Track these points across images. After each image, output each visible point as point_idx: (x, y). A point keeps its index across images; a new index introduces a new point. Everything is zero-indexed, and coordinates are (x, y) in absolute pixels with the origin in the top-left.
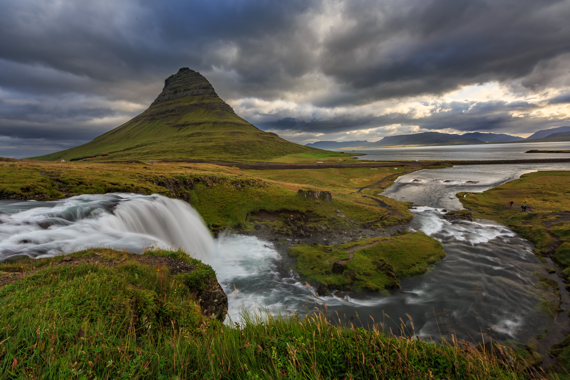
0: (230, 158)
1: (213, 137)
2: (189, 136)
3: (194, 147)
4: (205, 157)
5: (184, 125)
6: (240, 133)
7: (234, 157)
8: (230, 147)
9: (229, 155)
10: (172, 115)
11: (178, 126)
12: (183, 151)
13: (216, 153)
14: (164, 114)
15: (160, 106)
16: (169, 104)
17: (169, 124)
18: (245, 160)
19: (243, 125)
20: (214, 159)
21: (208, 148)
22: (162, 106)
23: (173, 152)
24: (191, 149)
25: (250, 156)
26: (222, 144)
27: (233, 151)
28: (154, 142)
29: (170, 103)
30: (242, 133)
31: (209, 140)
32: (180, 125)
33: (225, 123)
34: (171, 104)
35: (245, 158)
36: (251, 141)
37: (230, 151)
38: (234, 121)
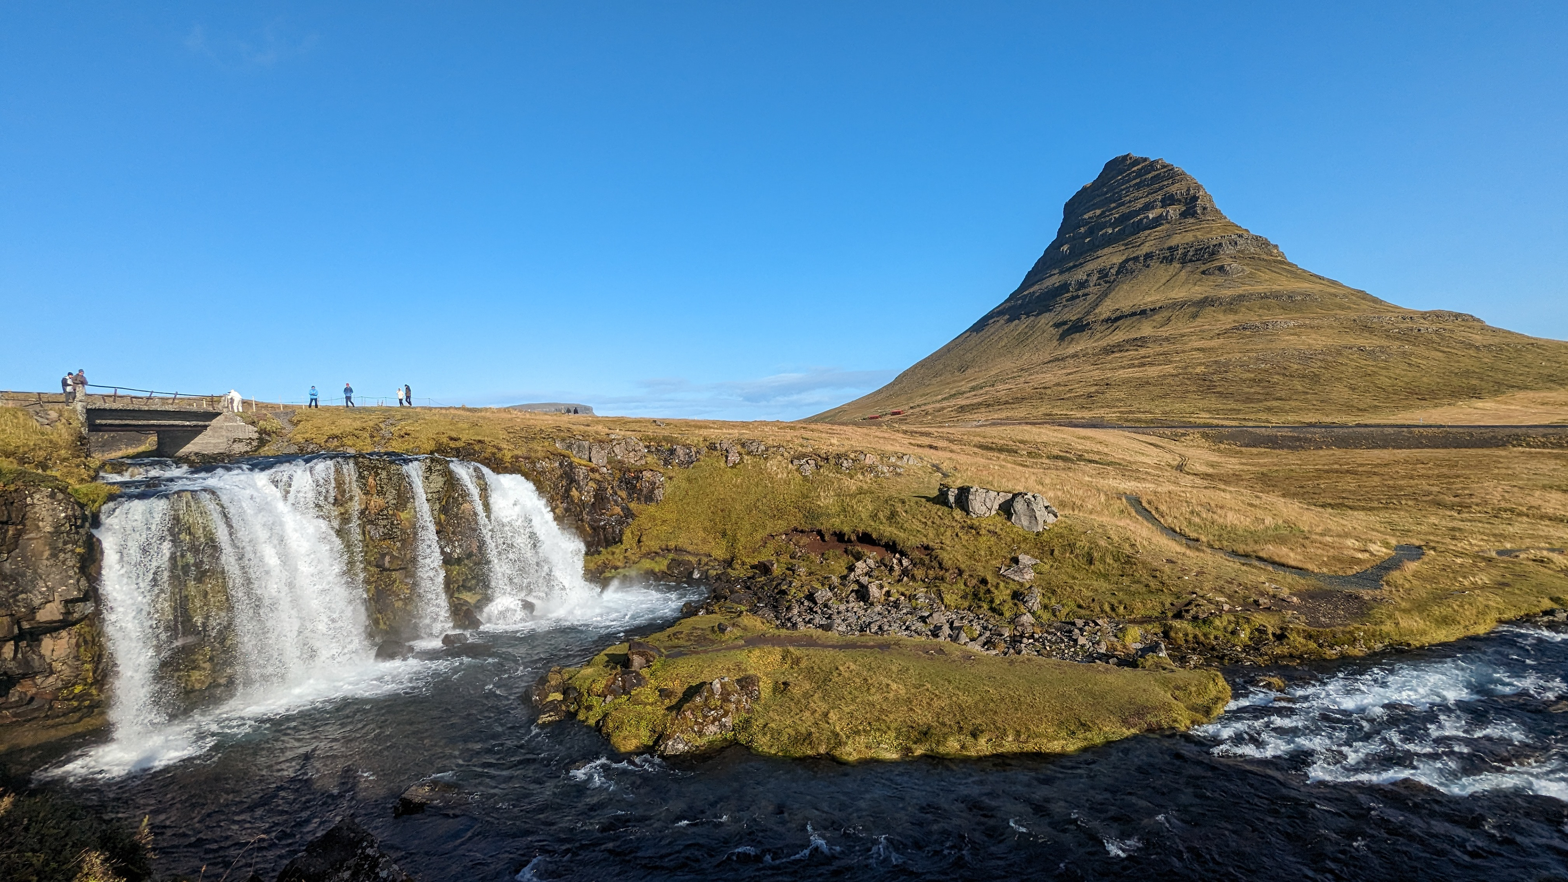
0: (1209, 411)
3: (1106, 382)
4: (1122, 409)
5: (1104, 322)
7: (1222, 407)
9: (1207, 403)
10: (1075, 297)
11: (1087, 324)
12: (1067, 395)
13: (1165, 396)
14: (1053, 297)
16: (1071, 268)
21: (1146, 383)
22: (1051, 276)
26: (1199, 370)
31: (1162, 357)
32: (1094, 322)
33: (1241, 298)
35: (1269, 409)
36: (1322, 353)
37: (1219, 389)
38: (1276, 287)
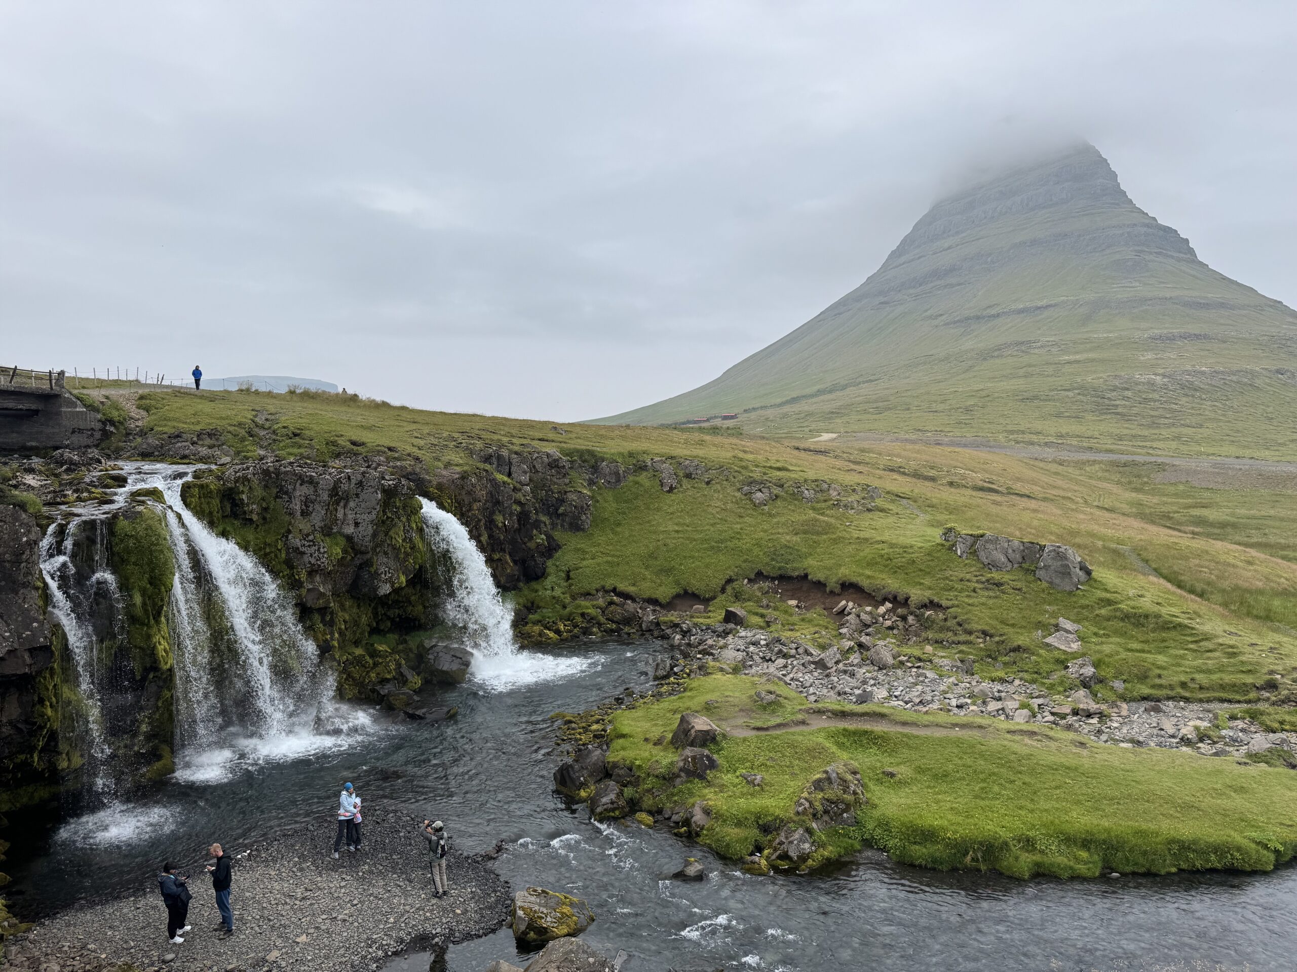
0: (1111, 435)
1: (1072, 358)
2: (986, 355)
3: (984, 393)
4: (1010, 428)
5: (978, 318)
6: (1197, 337)
7: (1126, 432)
8: (1129, 394)
9: (1111, 426)
10: (946, 286)
11: (959, 321)
12: (941, 407)
14: (921, 285)
15: (913, 260)
16: (944, 250)
17: (930, 317)
18: (1174, 445)
19: (1222, 305)
20: (1034, 438)
21: (1036, 397)
22: (919, 258)
23: (908, 409)
24: (971, 402)
25: (1206, 432)
26: (1098, 384)
27: (1135, 410)
28: (872, 378)
29: (946, 245)
30: (1205, 337)
31: (1050, 370)
32: (967, 319)
33: (1143, 301)
34: (949, 248)
36: (1239, 373)
